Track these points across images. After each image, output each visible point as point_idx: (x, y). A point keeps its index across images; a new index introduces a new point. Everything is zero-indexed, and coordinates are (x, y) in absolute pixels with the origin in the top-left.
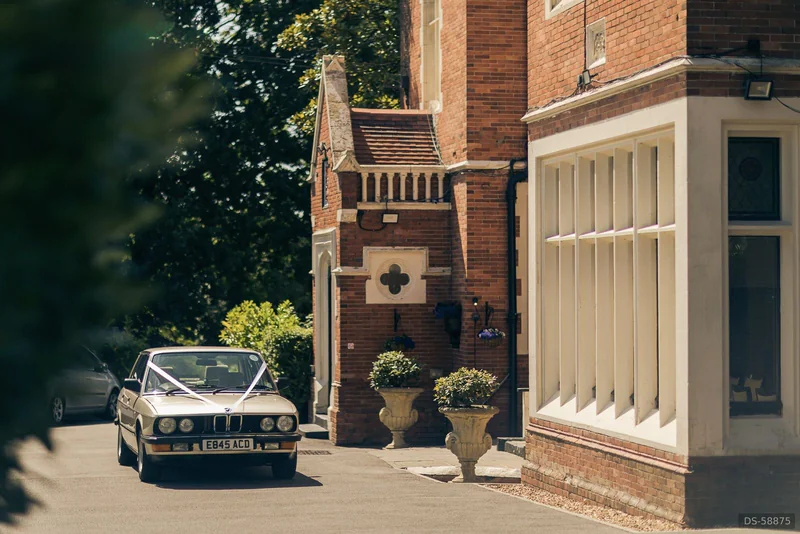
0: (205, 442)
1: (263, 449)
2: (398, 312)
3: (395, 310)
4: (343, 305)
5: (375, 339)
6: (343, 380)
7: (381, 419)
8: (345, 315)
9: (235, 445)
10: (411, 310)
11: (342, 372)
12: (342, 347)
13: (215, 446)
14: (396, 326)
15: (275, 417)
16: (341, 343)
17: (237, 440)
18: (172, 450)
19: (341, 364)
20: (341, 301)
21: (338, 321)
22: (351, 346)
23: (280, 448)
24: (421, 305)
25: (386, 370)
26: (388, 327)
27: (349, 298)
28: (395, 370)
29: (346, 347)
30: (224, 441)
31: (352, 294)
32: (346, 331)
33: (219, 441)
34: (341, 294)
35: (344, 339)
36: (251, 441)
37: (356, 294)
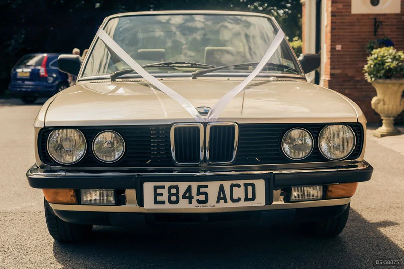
0: (148, 188)
1: (287, 199)
2: (377, 20)
3: (375, 19)
4: (333, 14)
5: (358, 42)
6: (332, 75)
7: (373, 106)
8: (335, 22)
9: (221, 197)
10: (388, 18)
11: (331, 68)
12: (332, 49)
13: (174, 197)
14: (375, 31)
15: (316, 129)
16: (331, 45)
17: (227, 185)
18: (79, 202)
19: (331, 62)
20: (332, 12)
21: (329, 29)
22: (339, 47)
23: (324, 197)
24: (397, 14)
25: (381, 64)
26: (369, 32)
27: (338, 9)
28: (390, 63)
29: (335, 48)
30: (195, 186)
31: (340, 6)
32: (335, 35)
33: (183, 186)
34: (332, 6)
35: (334, 41)
36: (260, 185)
37: (344, 5)
